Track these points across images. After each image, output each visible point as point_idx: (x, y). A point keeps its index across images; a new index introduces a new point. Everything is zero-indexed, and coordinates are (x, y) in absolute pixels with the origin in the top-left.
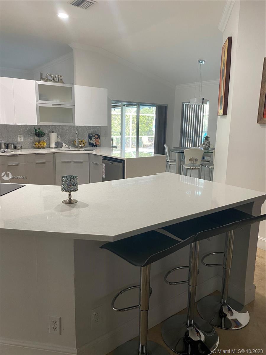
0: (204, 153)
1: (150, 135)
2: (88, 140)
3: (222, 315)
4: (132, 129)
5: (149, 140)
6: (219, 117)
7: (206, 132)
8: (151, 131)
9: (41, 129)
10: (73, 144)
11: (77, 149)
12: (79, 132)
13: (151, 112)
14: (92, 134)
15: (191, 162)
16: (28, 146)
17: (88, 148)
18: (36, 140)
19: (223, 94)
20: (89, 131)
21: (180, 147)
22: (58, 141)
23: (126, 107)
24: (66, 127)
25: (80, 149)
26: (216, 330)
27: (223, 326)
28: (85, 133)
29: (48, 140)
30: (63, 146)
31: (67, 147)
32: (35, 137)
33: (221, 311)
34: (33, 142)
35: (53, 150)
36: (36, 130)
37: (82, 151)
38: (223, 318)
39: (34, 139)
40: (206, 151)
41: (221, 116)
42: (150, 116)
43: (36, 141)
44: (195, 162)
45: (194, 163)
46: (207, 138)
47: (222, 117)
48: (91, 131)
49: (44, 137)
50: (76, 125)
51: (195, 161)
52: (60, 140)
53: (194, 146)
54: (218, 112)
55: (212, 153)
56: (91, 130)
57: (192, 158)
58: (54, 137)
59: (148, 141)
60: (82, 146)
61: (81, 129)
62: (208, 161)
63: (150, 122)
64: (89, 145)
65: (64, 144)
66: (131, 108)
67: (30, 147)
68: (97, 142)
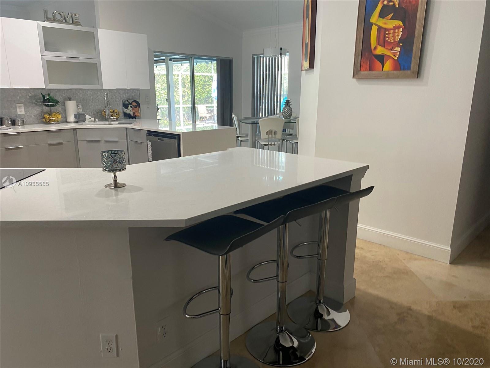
0: (285, 123)
1: (208, 103)
2: (123, 109)
3: (318, 315)
4: (183, 95)
5: (207, 110)
6: (303, 73)
7: (286, 95)
8: (210, 97)
9: (52, 95)
10: (101, 116)
11: (107, 123)
12: (109, 98)
13: (208, 70)
14: (127, 101)
15: (269, 136)
16: (33, 121)
17: (123, 121)
18: (45, 111)
19: (308, 40)
20: (123, 97)
21: (252, 116)
22: (78, 112)
23: (173, 63)
24: (88, 91)
25: (112, 123)
26: (312, 334)
27: (319, 328)
28: (117, 100)
29: (63, 112)
30: (86, 118)
31: (92, 121)
32: (42, 107)
33: (317, 311)
34: (41, 114)
35: (73, 126)
36: (44, 97)
37: (115, 125)
38: (319, 318)
39: (42, 110)
40: (287, 120)
41: (306, 70)
42: (207, 76)
43: (45, 113)
44: (274, 136)
45: (272, 137)
46: (288, 103)
47: (308, 71)
48: (125, 97)
49: (56, 107)
50: (103, 88)
51: (273, 134)
52: (81, 110)
53: (271, 115)
54: (302, 65)
55: (296, 122)
56: (125, 95)
57: (270, 130)
58: (72, 107)
59: (206, 112)
60: (115, 118)
61: (111, 93)
62: (290, 135)
63: (208, 85)
64: (124, 116)
65: (88, 117)
66: (179, 63)
67: (36, 122)
68: (136, 112)
